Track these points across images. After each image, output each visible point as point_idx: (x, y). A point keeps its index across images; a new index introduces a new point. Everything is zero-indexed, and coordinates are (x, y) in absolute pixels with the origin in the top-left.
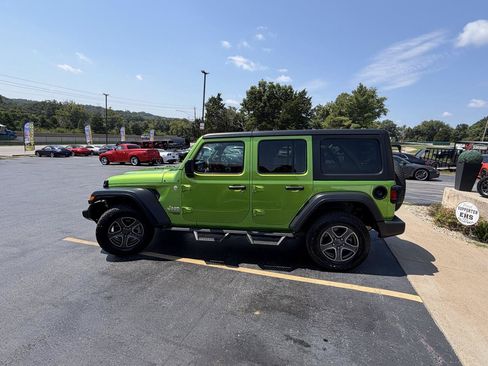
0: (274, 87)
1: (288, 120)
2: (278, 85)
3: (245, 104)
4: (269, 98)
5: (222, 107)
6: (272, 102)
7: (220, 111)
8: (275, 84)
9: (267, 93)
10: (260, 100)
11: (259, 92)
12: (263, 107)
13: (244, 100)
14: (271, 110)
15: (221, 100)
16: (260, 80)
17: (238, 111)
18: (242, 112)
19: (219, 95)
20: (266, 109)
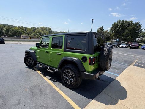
0: (124, 22)
1: (128, 34)
2: (126, 21)
3: (111, 29)
4: (121, 26)
5: (103, 30)
6: (122, 28)
7: (102, 32)
8: (124, 21)
9: (120, 24)
10: (117, 27)
11: (117, 24)
12: (118, 30)
13: (111, 28)
14: (121, 30)
15: (103, 28)
16: (118, 20)
17: (109, 32)
18: (110, 32)
19: (102, 26)
20: (119, 30)
